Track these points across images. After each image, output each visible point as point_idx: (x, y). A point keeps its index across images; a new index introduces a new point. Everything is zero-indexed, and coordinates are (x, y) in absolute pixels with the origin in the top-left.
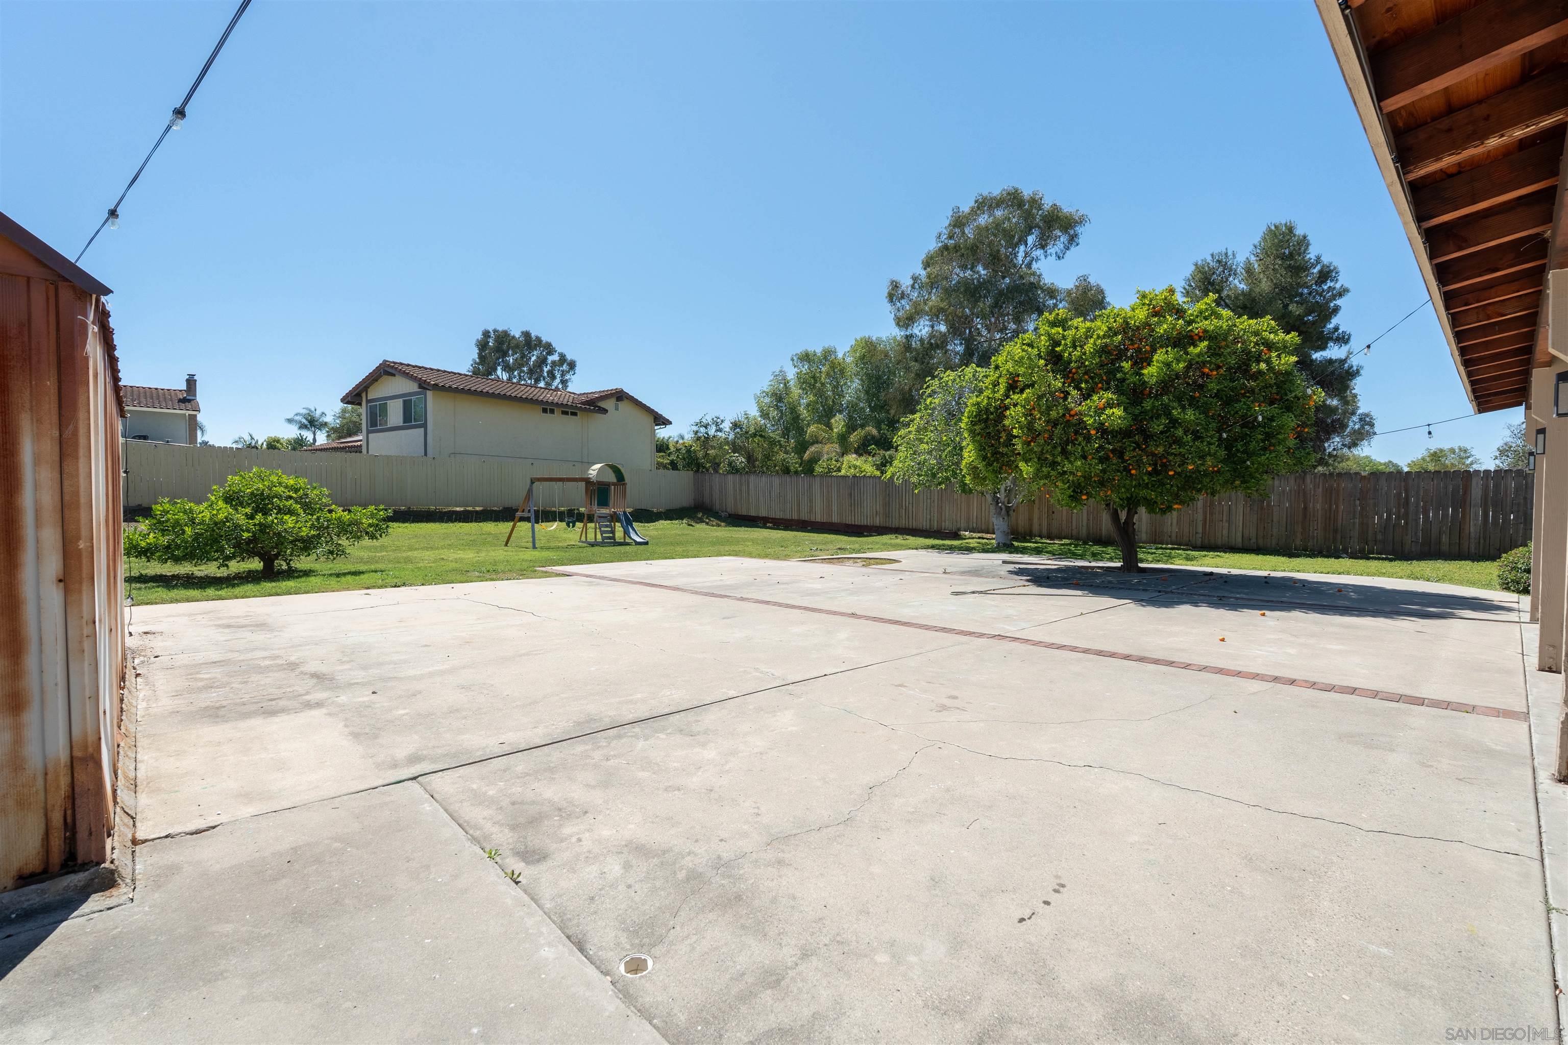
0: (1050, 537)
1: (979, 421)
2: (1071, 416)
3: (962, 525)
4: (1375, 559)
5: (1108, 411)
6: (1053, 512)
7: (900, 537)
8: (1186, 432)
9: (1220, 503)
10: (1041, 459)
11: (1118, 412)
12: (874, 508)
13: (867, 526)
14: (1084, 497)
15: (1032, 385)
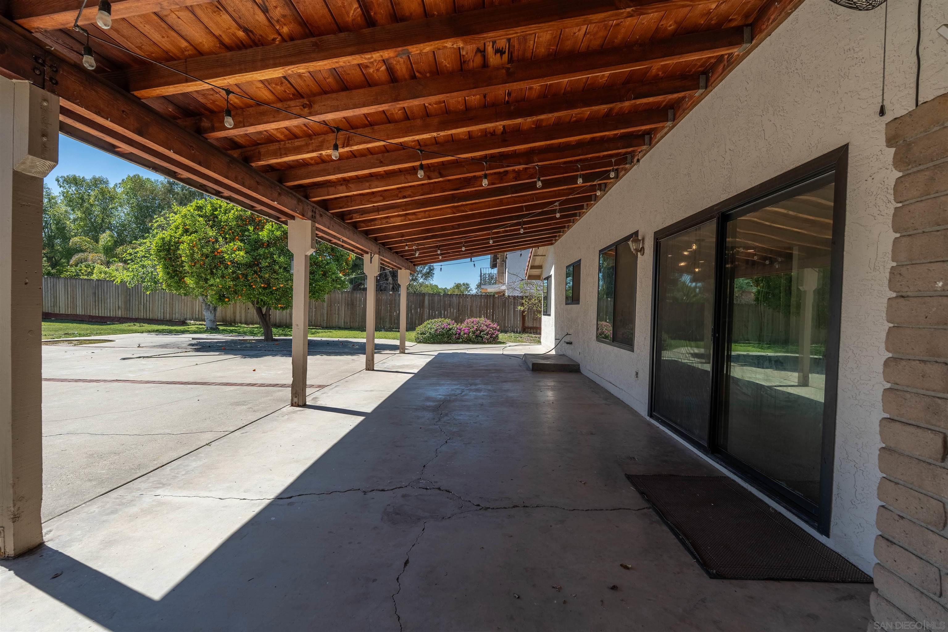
0: (246, 324)
1: (164, 250)
2: (218, 253)
3: (188, 316)
4: (394, 331)
5: (237, 253)
6: (248, 309)
7: (138, 324)
8: (280, 267)
9: (334, 305)
10: (199, 277)
11: (242, 253)
12: (117, 304)
13: (110, 317)
14: (226, 300)
15: (196, 232)
